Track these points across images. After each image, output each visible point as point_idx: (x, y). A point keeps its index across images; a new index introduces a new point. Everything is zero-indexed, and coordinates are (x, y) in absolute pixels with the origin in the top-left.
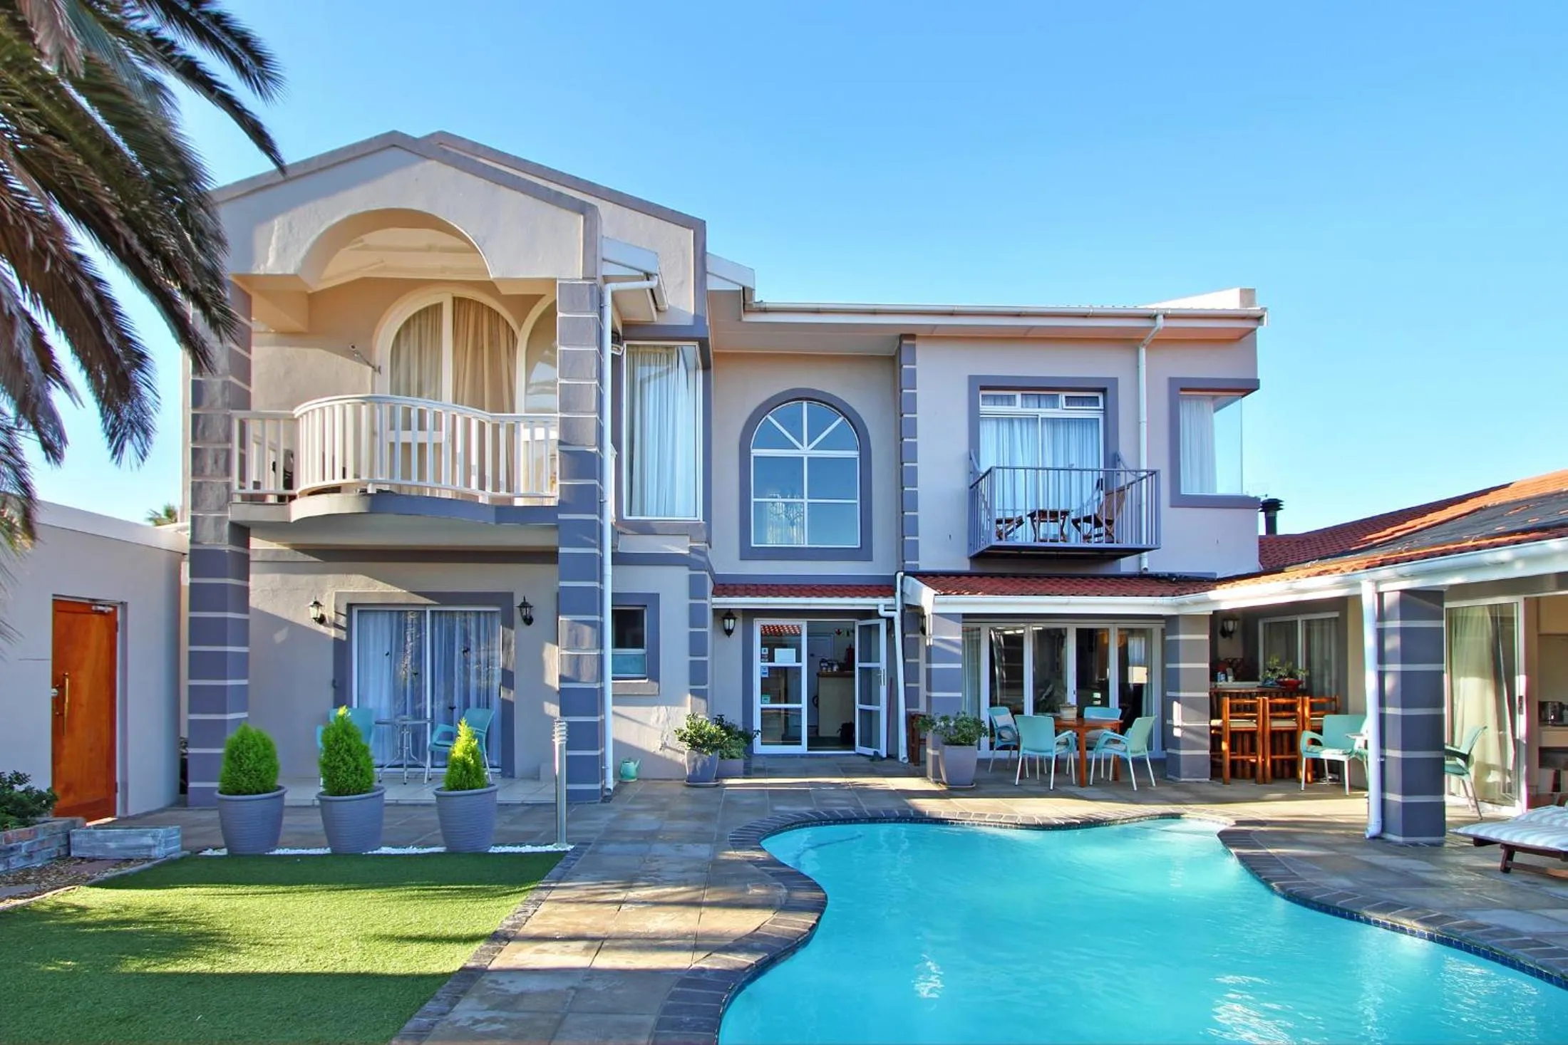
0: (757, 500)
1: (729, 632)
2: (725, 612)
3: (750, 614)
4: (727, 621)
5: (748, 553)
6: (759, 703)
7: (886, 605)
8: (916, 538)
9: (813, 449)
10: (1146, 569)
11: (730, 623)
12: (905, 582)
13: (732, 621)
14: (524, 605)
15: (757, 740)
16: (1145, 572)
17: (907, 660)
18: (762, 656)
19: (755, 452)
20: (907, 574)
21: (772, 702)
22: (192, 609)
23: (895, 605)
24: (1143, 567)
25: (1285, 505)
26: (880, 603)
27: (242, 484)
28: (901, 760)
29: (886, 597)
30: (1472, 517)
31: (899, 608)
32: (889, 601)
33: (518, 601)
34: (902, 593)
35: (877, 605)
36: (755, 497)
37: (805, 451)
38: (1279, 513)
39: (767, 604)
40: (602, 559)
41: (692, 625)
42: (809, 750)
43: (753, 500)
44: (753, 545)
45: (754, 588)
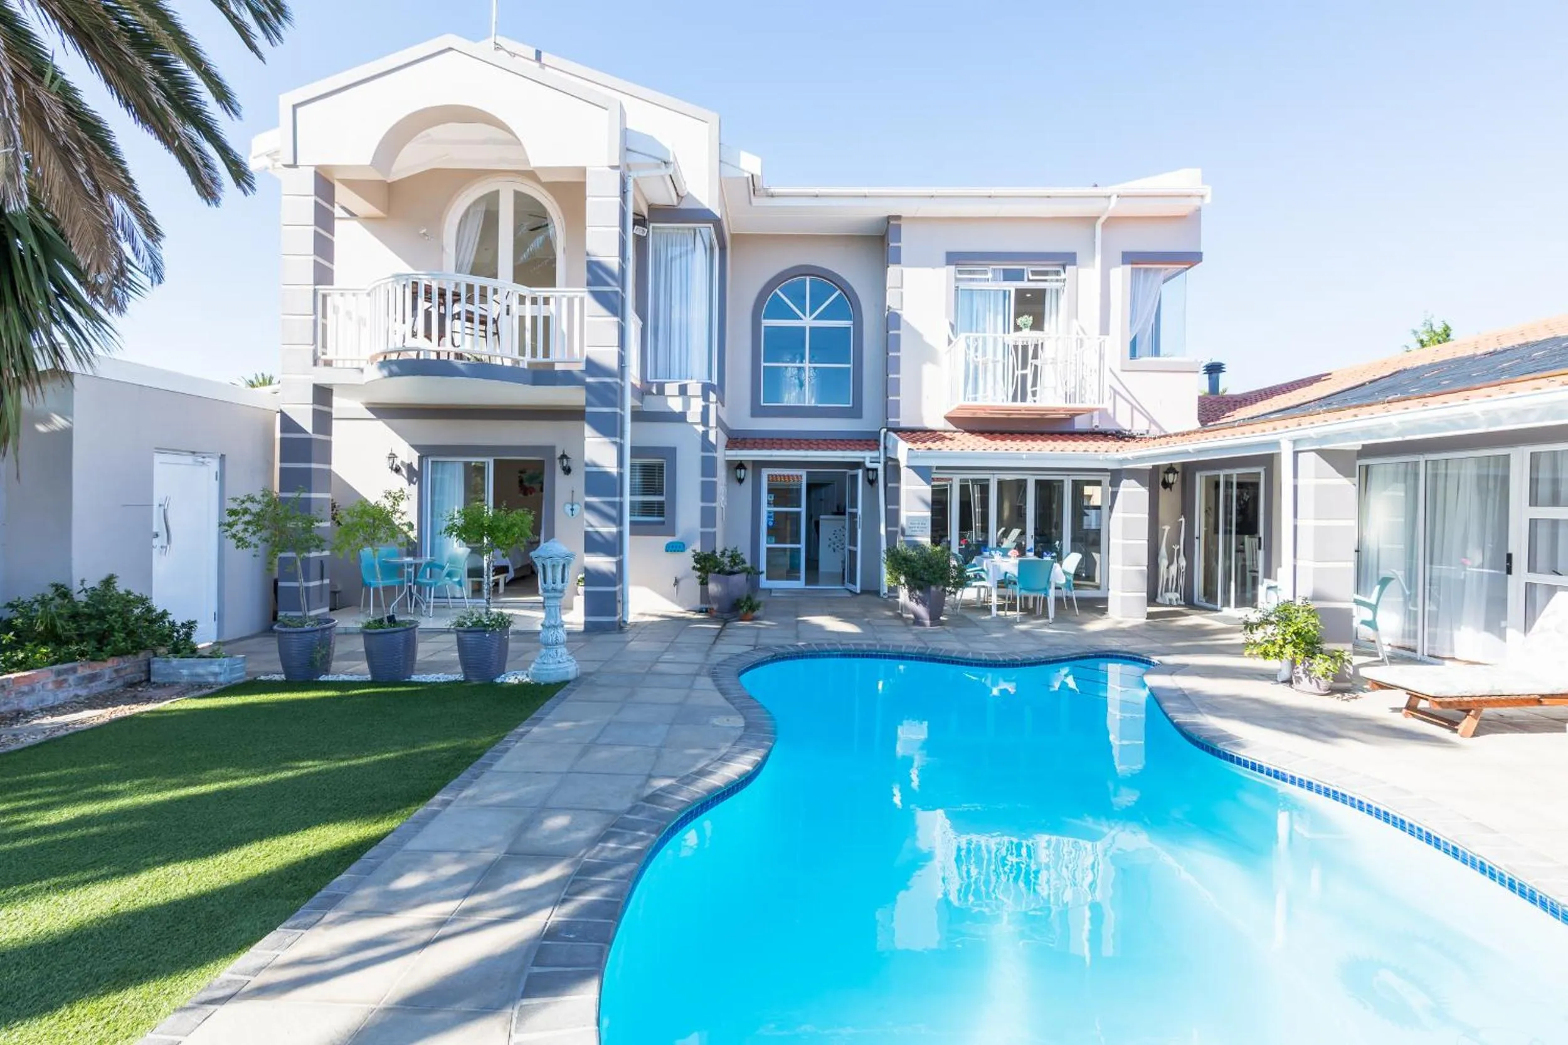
0: (766, 364)
1: (741, 481)
2: (737, 464)
3: (758, 465)
4: (738, 471)
5: (758, 411)
6: (764, 544)
7: (871, 458)
8: (898, 398)
9: (815, 319)
10: (1097, 426)
11: (741, 473)
12: (888, 437)
13: (743, 471)
14: (564, 456)
15: (763, 577)
16: (1096, 429)
17: (889, 507)
18: (769, 503)
19: (766, 322)
20: (889, 430)
21: (776, 543)
22: (282, 461)
23: (879, 457)
24: (1094, 425)
25: (1227, 368)
26: (866, 456)
27: (324, 350)
28: (882, 594)
29: (871, 450)
30: (1392, 379)
31: (882, 460)
32: (875, 454)
33: (559, 454)
34: (885, 448)
35: (864, 458)
36: (765, 361)
37: (808, 322)
38: (1221, 375)
39: (771, 456)
40: (622, 417)
41: (703, 475)
42: (806, 585)
43: (763, 364)
44: (762, 404)
45: (761, 442)
